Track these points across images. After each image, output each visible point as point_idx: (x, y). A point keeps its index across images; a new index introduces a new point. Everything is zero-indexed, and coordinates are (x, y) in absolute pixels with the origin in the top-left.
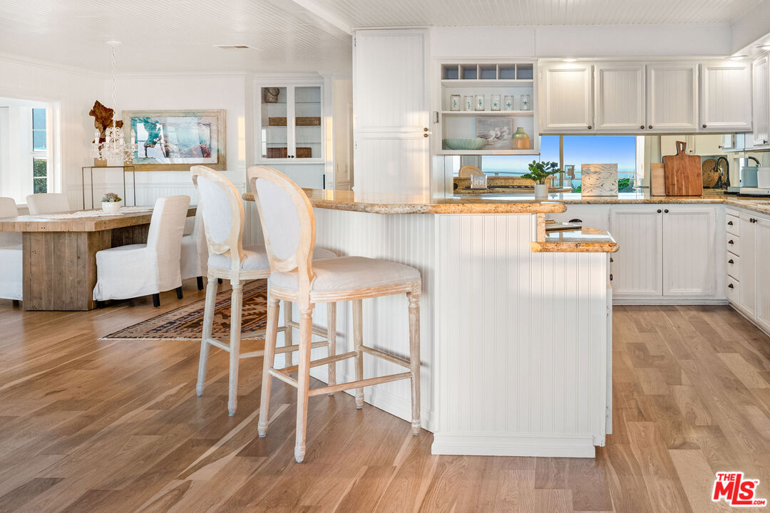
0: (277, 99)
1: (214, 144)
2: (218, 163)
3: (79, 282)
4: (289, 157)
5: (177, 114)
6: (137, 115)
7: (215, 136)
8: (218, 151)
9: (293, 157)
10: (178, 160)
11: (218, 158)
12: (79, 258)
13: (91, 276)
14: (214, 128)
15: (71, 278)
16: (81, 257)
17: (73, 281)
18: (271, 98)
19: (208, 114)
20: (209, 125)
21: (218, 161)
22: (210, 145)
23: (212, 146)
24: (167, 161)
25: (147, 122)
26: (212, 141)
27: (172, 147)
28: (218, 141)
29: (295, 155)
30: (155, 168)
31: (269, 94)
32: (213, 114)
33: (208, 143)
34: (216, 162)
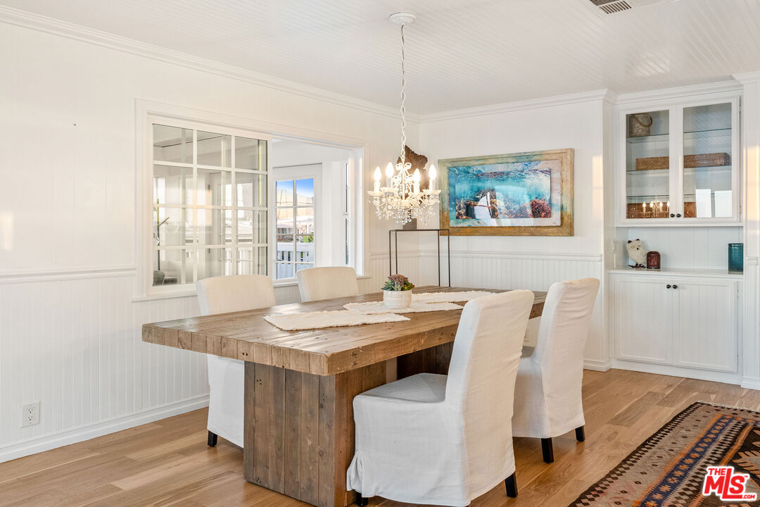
0: (649, 132)
1: (557, 199)
2: (562, 225)
3: (321, 454)
4: (673, 216)
5: (505, 160)
6: (456, 164)
7: (557, 187)
8: (562, 208)
9: (679, 216)
10: (507, 222)
11: (562, 218)
12: (321, 406)
13: (344, 445)
14: (556, 175)
15: (309, 443)
16: (326, 405)
17: (312, 448)
18: (638, 129)
19: (547, 157)
20: (549, 172)
21: (562, 222)
22: (550, 200)
23: (554, 202)
24: (493, 223)
25: (468, 173)
26: (553, 195)
27: (500, 204)
28: (562, 195)
29: (682, 213)
30: (476, 231)
31: (637, 125)
32: (554, 157)
33: (548, 198)
34: (559, 223)
